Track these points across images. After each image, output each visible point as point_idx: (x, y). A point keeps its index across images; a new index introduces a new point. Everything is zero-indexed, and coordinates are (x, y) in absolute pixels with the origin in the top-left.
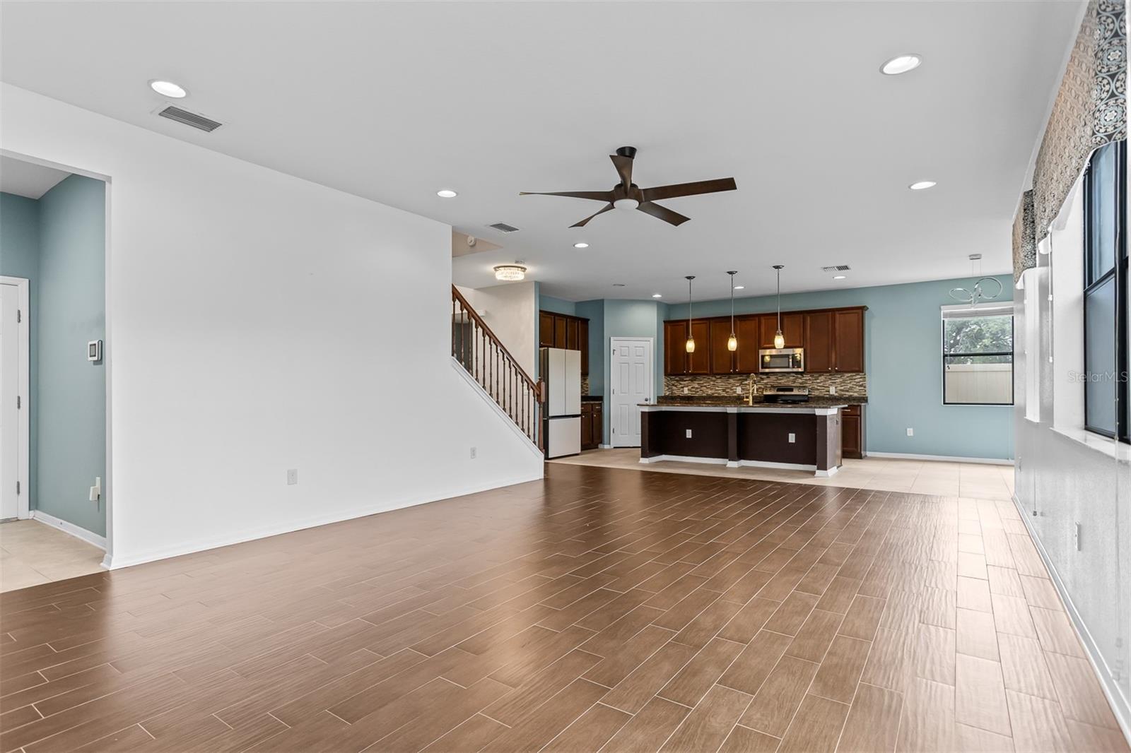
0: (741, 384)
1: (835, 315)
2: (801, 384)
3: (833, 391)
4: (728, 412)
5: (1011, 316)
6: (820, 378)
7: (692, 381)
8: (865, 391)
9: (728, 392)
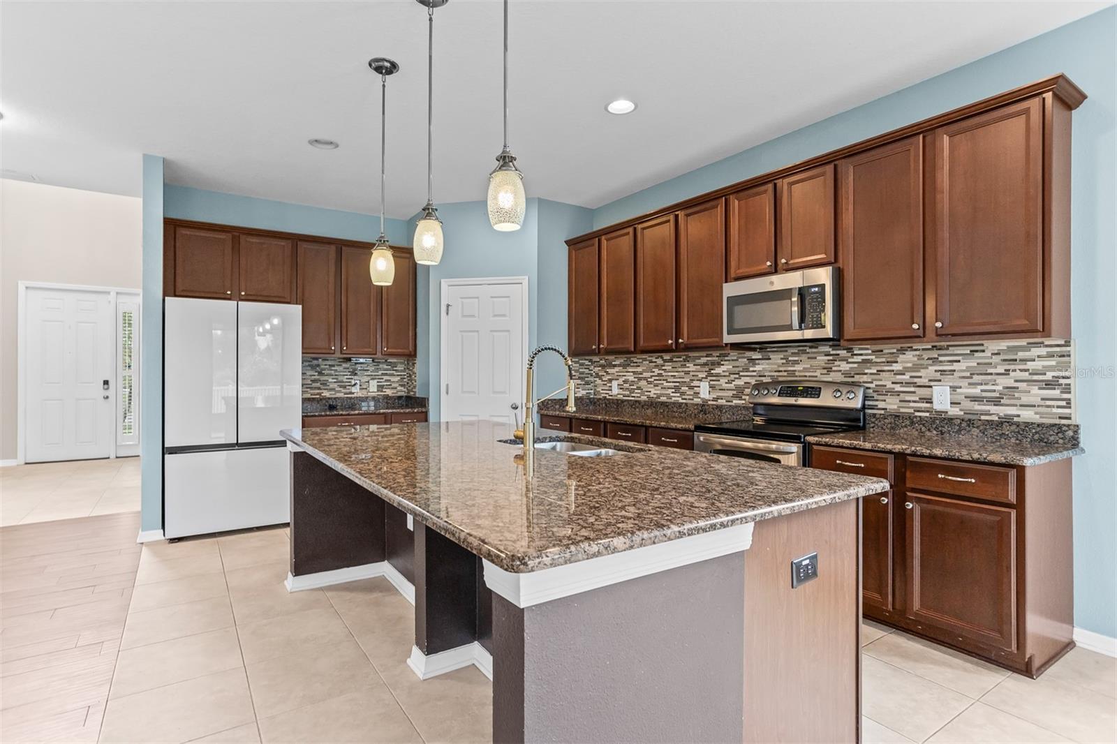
0: (710, 375)
2: (846, 374)
3: (942, 399)
6: (901, 358)
7: (624, 366)
8: (1068, 405)
9: (683, 394)
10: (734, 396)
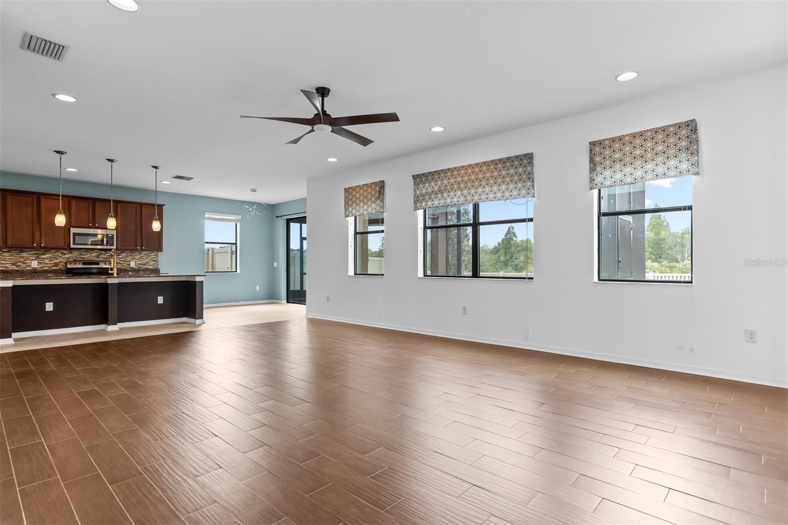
0: (38, 258)
1: (142, 207)
2: (104, 258)
3: (133, 264)
4: (109, 282)
5: (235, 223)
6: (122, 254)
8: (158, 265)
9: (20, 266)
10: (53, 266)
